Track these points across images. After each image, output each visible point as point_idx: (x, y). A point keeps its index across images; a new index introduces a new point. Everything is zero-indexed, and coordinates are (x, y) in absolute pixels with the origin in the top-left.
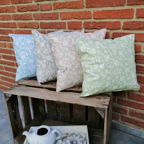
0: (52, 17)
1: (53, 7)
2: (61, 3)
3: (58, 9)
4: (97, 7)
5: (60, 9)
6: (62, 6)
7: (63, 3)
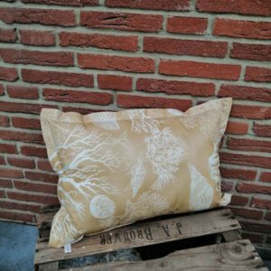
0: (57, 61)
1: (58, 41)
2: (80, 35)
3: (74, 45)
4: (170, 54)
5: (79, 46)
6: (84, 41)
7: (87, 35)
